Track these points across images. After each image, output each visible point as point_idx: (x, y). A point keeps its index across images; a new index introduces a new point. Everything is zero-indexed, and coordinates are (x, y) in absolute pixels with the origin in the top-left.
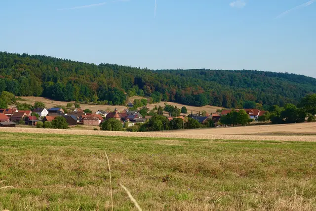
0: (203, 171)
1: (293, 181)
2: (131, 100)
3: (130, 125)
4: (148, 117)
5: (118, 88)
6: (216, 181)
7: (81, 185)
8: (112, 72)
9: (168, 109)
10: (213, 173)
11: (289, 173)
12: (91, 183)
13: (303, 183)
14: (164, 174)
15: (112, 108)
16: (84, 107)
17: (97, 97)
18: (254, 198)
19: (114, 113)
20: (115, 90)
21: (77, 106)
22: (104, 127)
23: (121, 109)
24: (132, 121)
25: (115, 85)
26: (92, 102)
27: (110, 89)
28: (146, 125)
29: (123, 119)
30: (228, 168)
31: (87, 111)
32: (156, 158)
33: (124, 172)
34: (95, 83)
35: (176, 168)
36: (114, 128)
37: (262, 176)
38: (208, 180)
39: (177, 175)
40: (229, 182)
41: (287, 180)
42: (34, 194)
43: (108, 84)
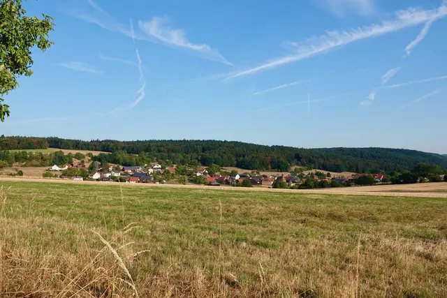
0: (333, 216)
1: (400, 225)
2: (293, 168)
3: (292, 185)
4: (305, 180)
5: (284, 161)
6: (340, 224)
7: (244, 224)
8: (280, 151)
9: (317, 174)
10: (340, 218)
11: (398, 220)
12: (251, 223)
13: (408, 227)
14: (303, 218)
15: (280, 174)
16: (262, 173)
17: (270, 167)
18: (365, 237)
19: (282, 177)
20: (282, 162)
21: (258, 173)
22: (275, 186)
23: (286, 174)
24: (293, 182)
25: (282, 159)
26: (267, 169)
27: (278, 162)
28: (302, 185)
29: (287, 181)
30: (351, 214)
31: (264, 176)
32: (301, 206)
33: (276, 216)
34: (269, 158)
35: (313, 214)
36: (282, 186)
37: (376, 221)
38: (334, 223)
39: (312, 219)
40: (350, 225)
41: (395, 224)
42: (210, 229)
43: (278, 158)
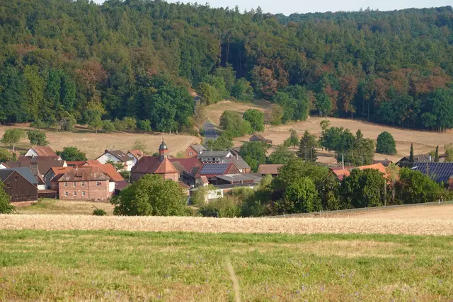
2: (212, 114)
3: (211, 195)
4: (271, 169)
5: (168, 75)
8: (147, 24)
9: (334, 141)
15: (150, 143)
16: (58, 141)
17: (97, 108)
19: (157, 159)
20: (159, 84)
21: (36, 139)
22: (126, 203)
23: (179, 145)
24: (217, 182)
25: (157, 68)
26: (84, 122)
27: (142, 82)
28: (262, 196)
29: (188, 179)
31: (69, 155)
34: (94, 62)
36: (160, 206)
43: (137, 62)
